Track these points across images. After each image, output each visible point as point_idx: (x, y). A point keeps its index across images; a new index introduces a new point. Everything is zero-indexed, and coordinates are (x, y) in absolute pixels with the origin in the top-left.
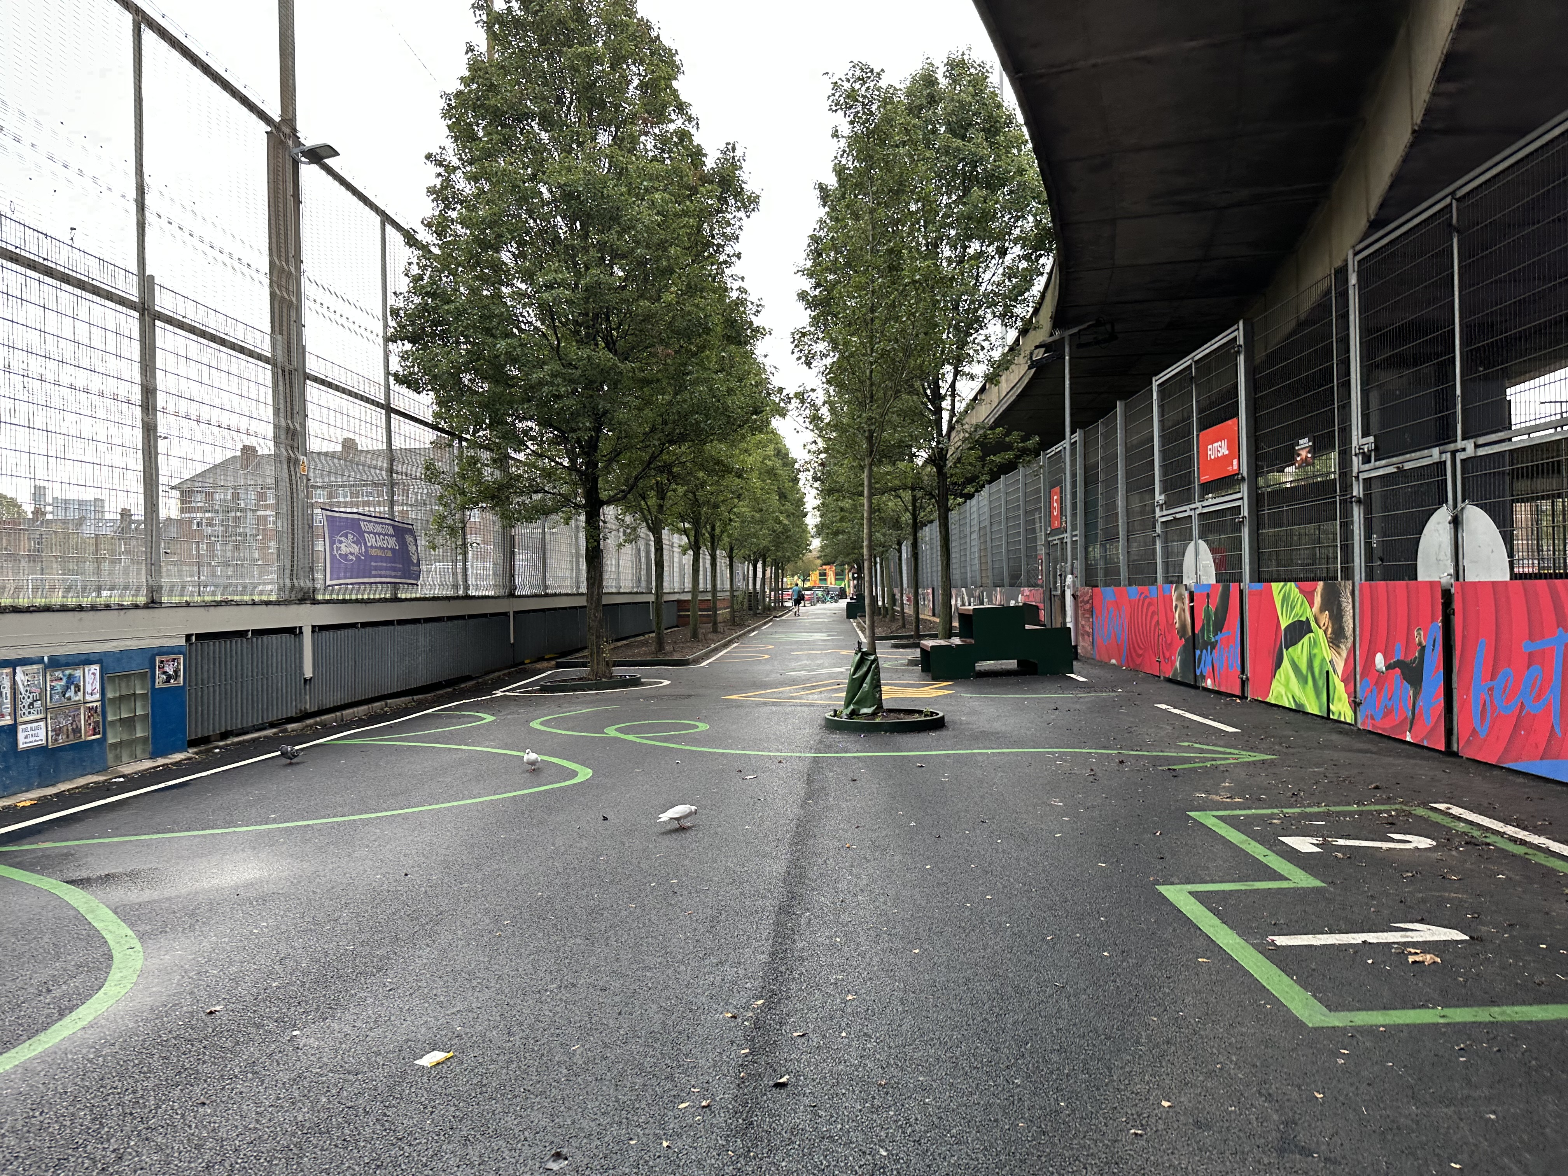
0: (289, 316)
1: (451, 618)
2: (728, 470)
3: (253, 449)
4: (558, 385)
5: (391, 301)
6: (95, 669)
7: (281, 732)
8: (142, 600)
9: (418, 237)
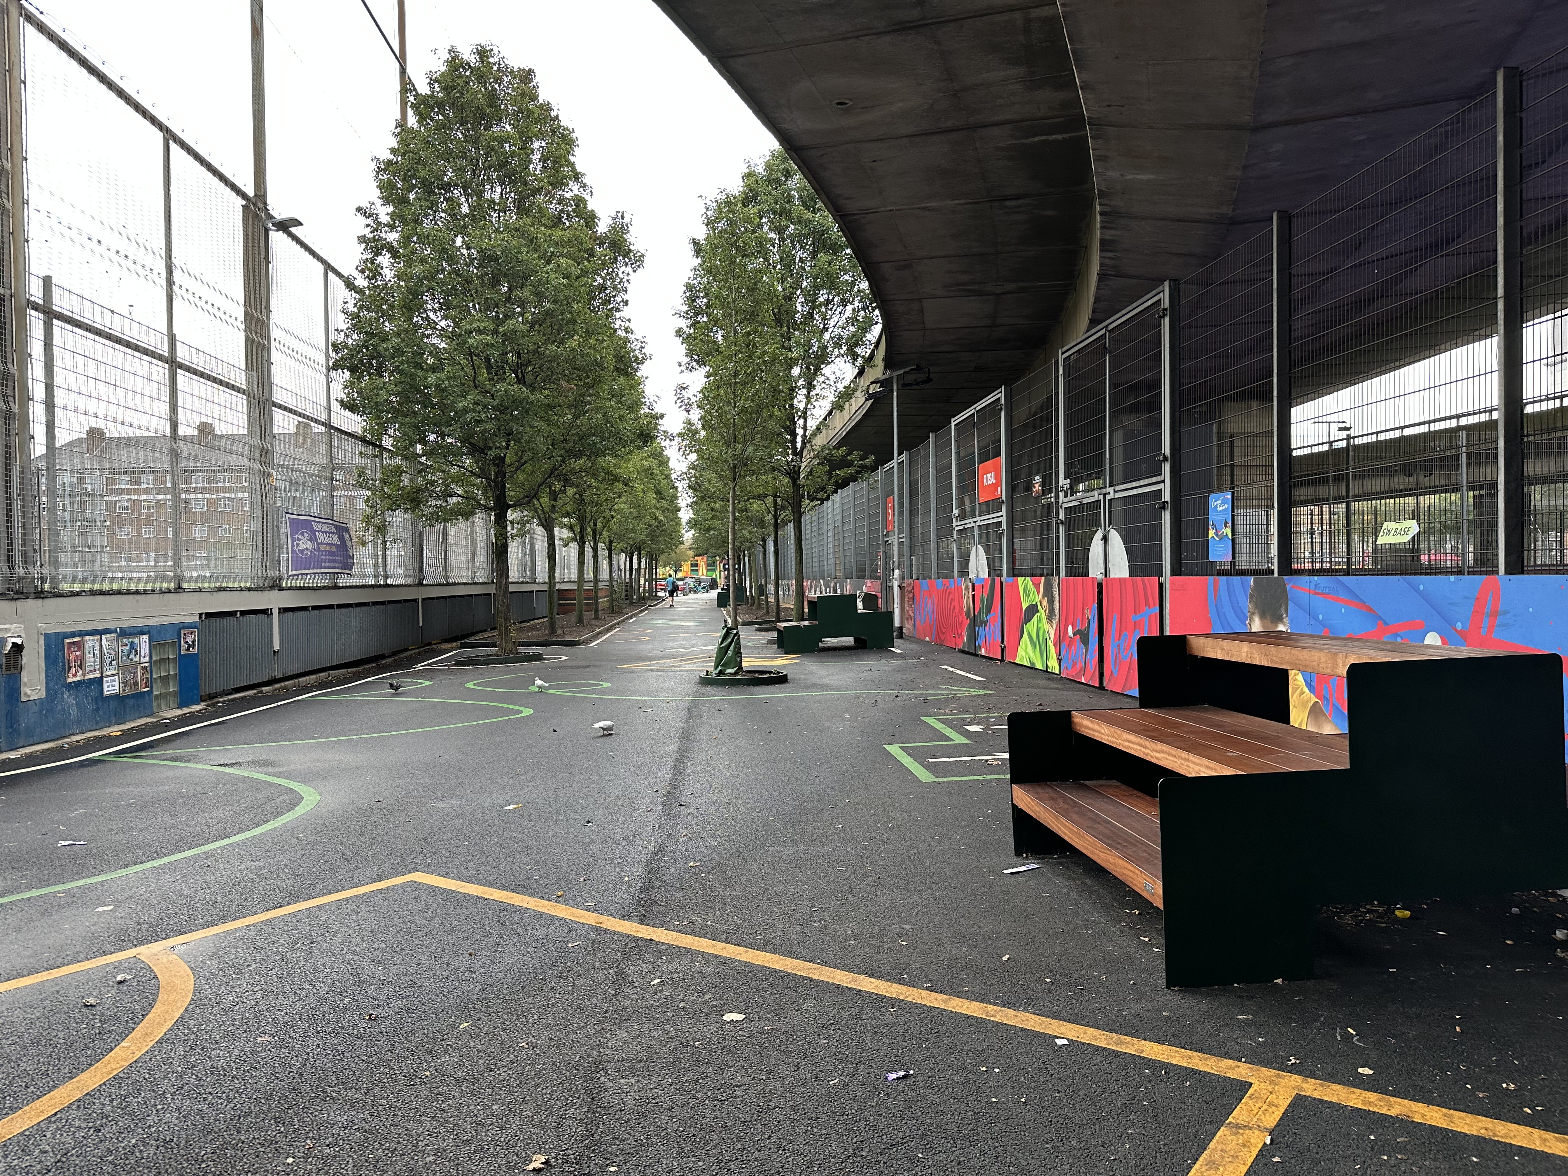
0: (262, 356)
1: (375, 604)
2: (617, 479)
3: (101, 433)
4: (479, 412)
5: (333, 337)
6: (146, 637)
7: (259, 693)
8: (172, 586)
9: (357, 283)
